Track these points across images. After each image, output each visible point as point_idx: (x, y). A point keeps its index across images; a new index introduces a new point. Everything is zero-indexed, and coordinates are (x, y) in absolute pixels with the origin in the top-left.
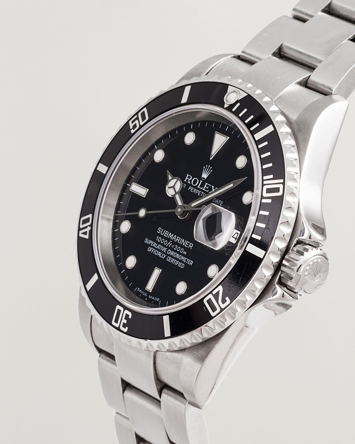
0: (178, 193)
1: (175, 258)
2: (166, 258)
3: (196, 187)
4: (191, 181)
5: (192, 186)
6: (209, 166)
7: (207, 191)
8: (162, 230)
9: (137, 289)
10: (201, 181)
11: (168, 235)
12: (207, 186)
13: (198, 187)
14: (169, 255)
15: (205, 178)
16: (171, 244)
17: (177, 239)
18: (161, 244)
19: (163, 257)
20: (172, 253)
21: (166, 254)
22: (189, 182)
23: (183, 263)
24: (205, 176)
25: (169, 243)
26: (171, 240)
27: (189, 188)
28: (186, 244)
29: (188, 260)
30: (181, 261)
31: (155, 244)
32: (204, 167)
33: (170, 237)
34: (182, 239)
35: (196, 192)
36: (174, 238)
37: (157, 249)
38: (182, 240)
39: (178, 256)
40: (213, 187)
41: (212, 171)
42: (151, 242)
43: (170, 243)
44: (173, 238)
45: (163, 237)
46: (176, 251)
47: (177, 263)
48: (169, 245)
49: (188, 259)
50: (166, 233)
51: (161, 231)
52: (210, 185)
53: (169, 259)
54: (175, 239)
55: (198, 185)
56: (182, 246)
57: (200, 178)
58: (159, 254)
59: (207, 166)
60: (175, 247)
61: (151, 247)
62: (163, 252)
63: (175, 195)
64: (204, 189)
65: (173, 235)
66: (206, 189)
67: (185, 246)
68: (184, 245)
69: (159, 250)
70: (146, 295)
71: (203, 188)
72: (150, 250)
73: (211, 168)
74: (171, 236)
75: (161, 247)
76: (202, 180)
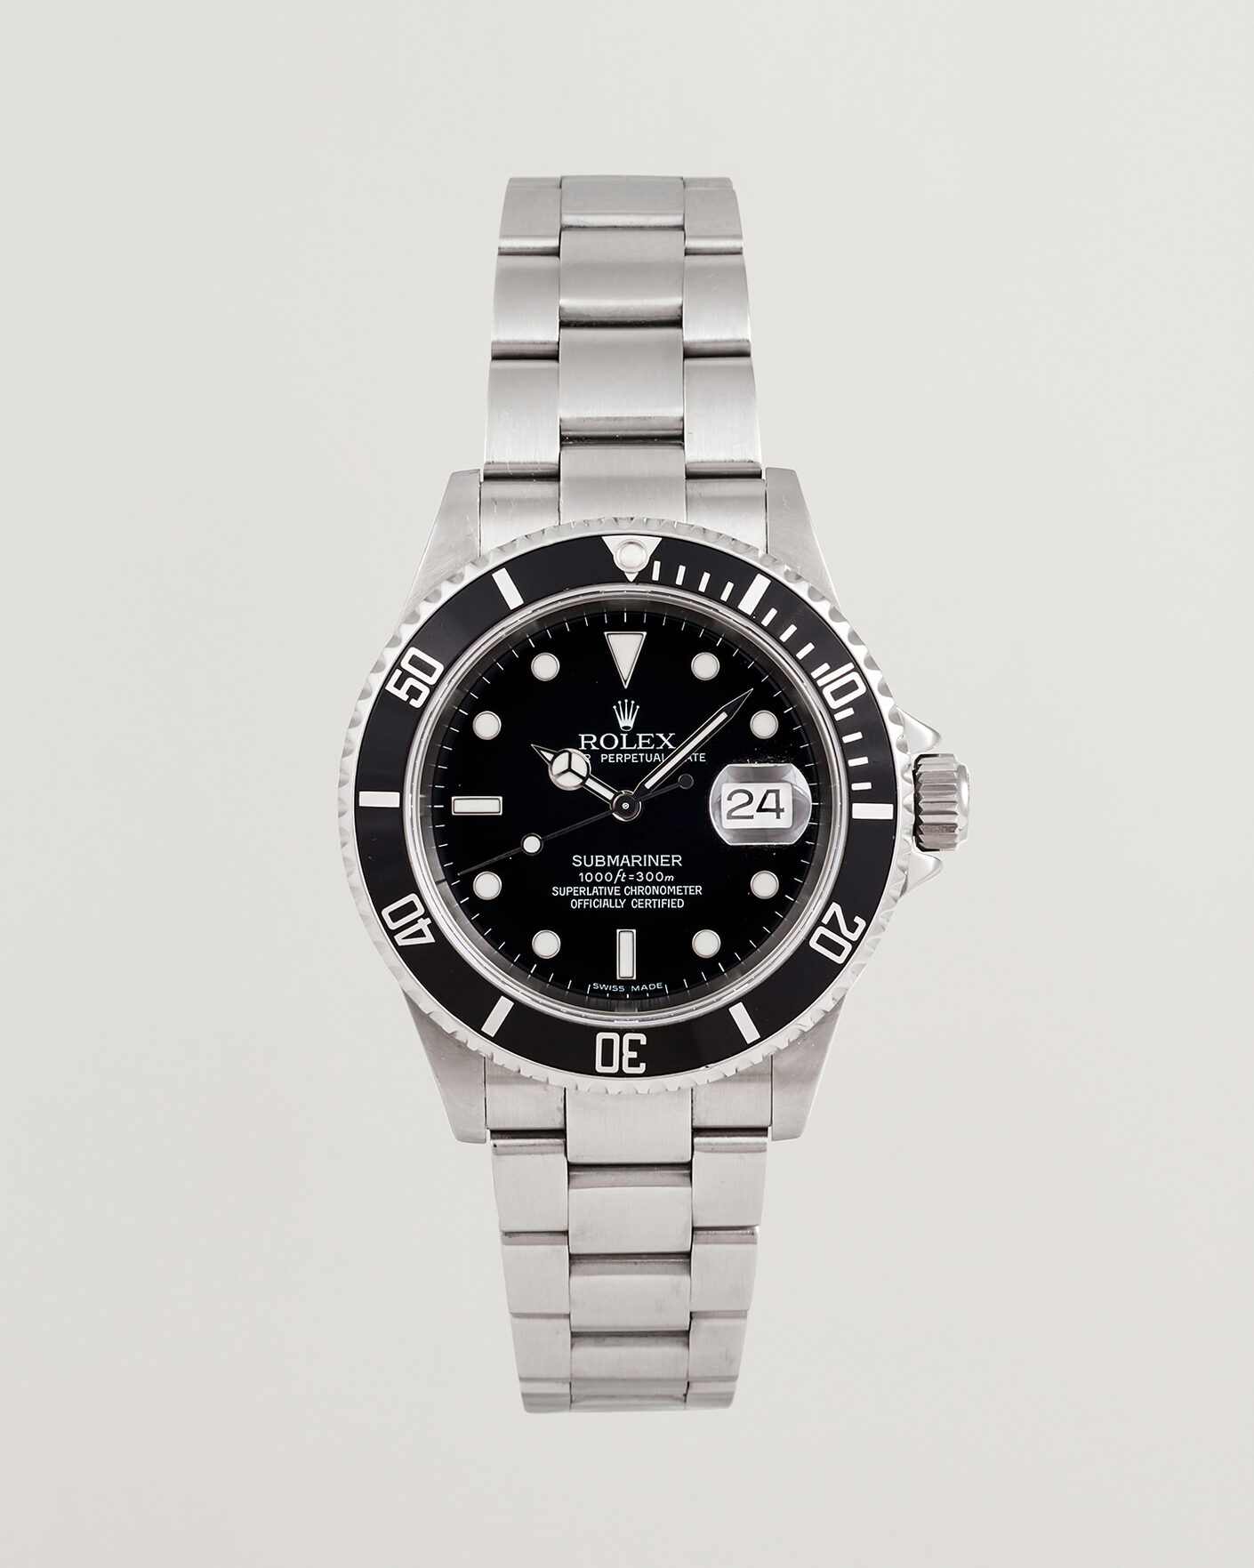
0: (588, 776)
1: (651, 897)
2: (628, 904)
3: (618, 750)
4: (597, 744)
5: (608, 752)
6: (626, 701)
7: (652, 747)
8: (583, 858)
9: (592, 986)
10: (624, 736)
11: (606, 860)
12: (644, 738)
13: (624, 747)
14: (634, 896)
15: (631, 726)
16: (624, 875)
17: (633, 861)
18: (598, 884)
19: (619, 904)
20: (638, 890)
21: (623, 897)
22: (594, 747)
23: (677, 897)
24: (626, 721)
25: (618, 875)
26: (620, 868)
27: (603, 758)
28: (662, 860)
29: (688, 889)
30: (671, 896)
31: (582, 890)
32: (615, 707)
33: (613, 863)
34: (645, 856)
35: (623, 759)
36: (625, 860)
37: (593, 898)
38: (647, 858)
39: (656, 890)
40: (661, 735)
41: (638, 707)
42: (567, 890)
43: (621, 873)
44: (623, 862)
45: (594, 870)
46: (644, 883)
47: (662, 903)
48: (620, 878)
49: (686, 887)
50: (597, 861)
51: (582, 860)
52: (652, 735)
53: (638, 904)
54: (628, 862)
55: (620, 744)
56: (654, 869)
57: (618, 731)
58: (607, 903)
59: (620, 702)
60: (638, 877)
61: (577, 898)
62: (613, 897)
63: (583, 784)
64: (641, 747)
65: (617, 857)
66: (644, 745)
67: (662, 865)
68: (657, 865)
69: (603, 897)
70: (622, 988)
71: (638, 746)
72: (576, 904)
73: (633, 702)
74: (613, 860)
75: (603, 890)
76: (625, 733)
